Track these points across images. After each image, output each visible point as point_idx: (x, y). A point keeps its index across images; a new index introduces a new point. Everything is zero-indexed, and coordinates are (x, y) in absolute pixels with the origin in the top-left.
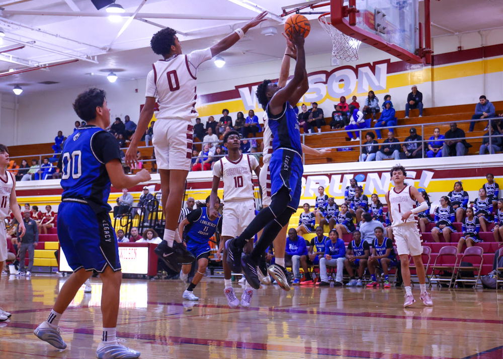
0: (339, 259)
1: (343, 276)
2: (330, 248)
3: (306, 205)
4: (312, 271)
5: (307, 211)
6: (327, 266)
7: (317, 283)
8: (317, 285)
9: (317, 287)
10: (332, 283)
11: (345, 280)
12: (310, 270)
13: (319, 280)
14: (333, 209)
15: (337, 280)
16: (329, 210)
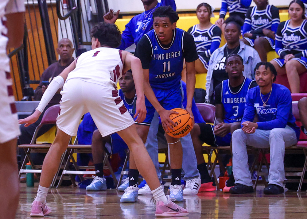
0: (275, 130)
1: (286, 171)
2: (257, 105)
3: (203, 8)
4: (213, 160)
5: (205, 21)
6: (248, 147)
7: (227, 188)
8: (226, 192)
9: (226, 198)
10: (261, 187)
11: (290, 181)
12: (209, 158)
13: (231, 180)
14: (264, 17)
15: (271, 181)
16: (256, 17)
